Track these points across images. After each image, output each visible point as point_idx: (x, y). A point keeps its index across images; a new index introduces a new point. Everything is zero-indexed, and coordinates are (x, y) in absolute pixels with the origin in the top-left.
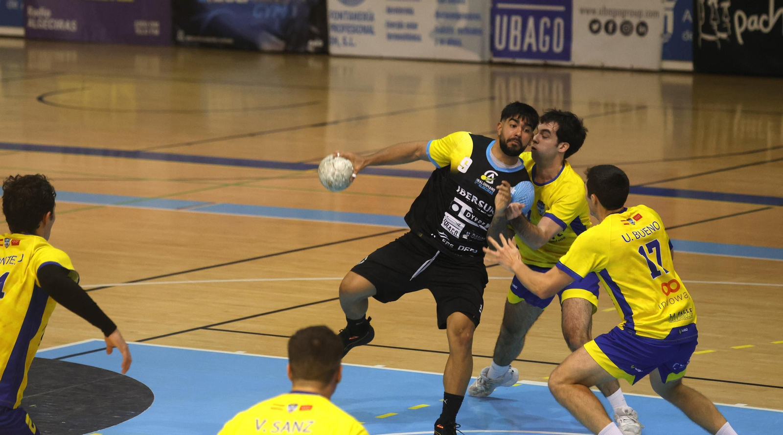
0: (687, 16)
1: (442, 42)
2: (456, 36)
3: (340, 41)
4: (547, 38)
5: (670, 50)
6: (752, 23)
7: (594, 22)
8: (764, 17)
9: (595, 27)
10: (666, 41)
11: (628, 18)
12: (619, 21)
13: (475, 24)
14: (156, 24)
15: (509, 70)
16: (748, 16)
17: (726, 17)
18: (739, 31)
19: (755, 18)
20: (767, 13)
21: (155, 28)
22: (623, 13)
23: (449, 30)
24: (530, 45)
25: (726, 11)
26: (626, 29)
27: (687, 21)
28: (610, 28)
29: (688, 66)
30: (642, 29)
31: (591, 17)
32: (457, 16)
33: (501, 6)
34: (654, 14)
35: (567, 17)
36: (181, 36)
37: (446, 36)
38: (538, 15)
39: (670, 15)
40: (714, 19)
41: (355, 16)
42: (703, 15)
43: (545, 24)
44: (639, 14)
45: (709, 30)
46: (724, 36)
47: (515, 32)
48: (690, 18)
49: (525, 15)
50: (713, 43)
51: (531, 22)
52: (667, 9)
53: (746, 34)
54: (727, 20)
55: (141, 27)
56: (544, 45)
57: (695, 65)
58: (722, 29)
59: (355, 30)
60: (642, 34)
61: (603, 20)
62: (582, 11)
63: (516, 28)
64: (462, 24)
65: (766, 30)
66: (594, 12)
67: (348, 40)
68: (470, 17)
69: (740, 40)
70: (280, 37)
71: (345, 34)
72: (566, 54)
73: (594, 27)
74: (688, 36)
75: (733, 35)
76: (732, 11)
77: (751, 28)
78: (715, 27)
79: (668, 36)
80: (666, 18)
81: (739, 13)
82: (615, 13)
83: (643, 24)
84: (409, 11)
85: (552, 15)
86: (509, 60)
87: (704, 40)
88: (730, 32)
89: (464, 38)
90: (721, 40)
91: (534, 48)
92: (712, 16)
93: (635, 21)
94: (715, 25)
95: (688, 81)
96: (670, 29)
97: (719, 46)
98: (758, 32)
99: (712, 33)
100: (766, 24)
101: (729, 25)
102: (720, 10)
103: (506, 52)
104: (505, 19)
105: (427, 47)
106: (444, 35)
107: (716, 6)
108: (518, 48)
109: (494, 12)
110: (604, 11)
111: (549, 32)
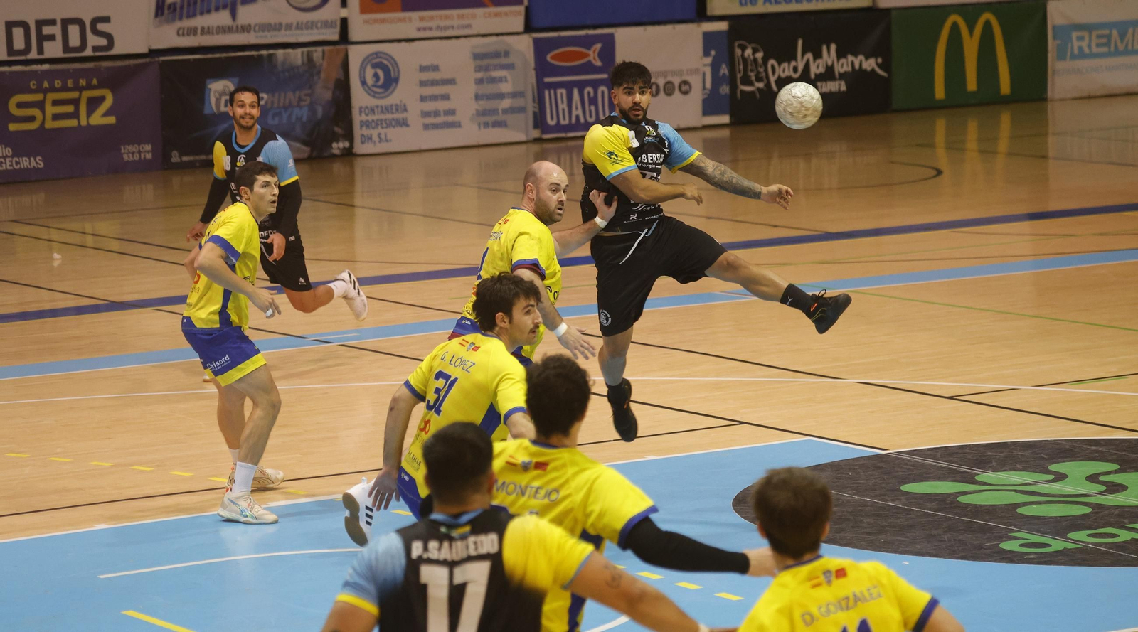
0: (724, 70)
1: (486, 125)
2: (500, 117)
3: (375, 138)
4: (593, 108)
5: (709, 107)
6: (784, 71)
8: (793, 63)
10: (706, 96)
11: (670, 78)
12: (661, 82)
13: (519, 102)
14: (148, 147)
15: (563, 144)
16: (779, 64)
17: (761, 67)
18: (772, 79)
19: (785, 65)
20: (795, 58)
21: (146, 151)
22: (665, 74)
23: (494, 112)
24: (577, 117)
25: (760, 61)
26: (669, 89)
27: (724, 74)
28: (654, 91)
29: (725, 119)
30: (685, 88)
32: (501, 96)
33: (547, 80)
34: (696, 71)
36: (175, 157)
37: (490, 119)
38: (581, 86)
39: (708, 71)
40: (752, 71)
41: (387, 109)
42: (741, 67)
43: (589, 93)
44: (680, 73)
45: (747, 81)
46: (761, 85)
47: (563, 106)
48: (726, 72)
49: (569, 86)
50: (752, 93)
51: (576, 92)
52: (705, 65)
53: (779, 81)
54: (761, 70)
55: (130, 153)
56: (591, 116)
57: (731, 117)
58: (759, 79)
59: (389, 124)
60: (686, 93)
63: (562, 102)
64: (506, 103)
65: (796, 76)
67: (383, 137)
68: (514, 95)
69: (774, 88)
70: (305, 143)
71: (379, 130)
74: (725, 89)
75: (768, 85)
76: (765, 60)
77: (783, 75)
78: (753, 78)
79: (708, 92)
80: (704, 74)
81: (772, 62)
83: (685, 82)
84: (446, 97)
85: (595, 84)
86: (563, 135)
87: (742, 92)
88: (765, 81)
89: (510, 118)
90: (759, 89)
91: (582, 120)
92: (749, 67)
93: (676, 81)
94: (752, 75)
95: (726, 133)
96: (708, 85)
97: (758, 95)
98: (789, 79)
99: (751, 84)
100: (795, 69)
101: (764, 74)
102: (755, 60)
103: (559, 128)
104: (552, 92)
105: (471, 133)
106: (488, 118)
107: (752, 57)
108: (567, 122)
109: (541, 87)
111: (593, 101)
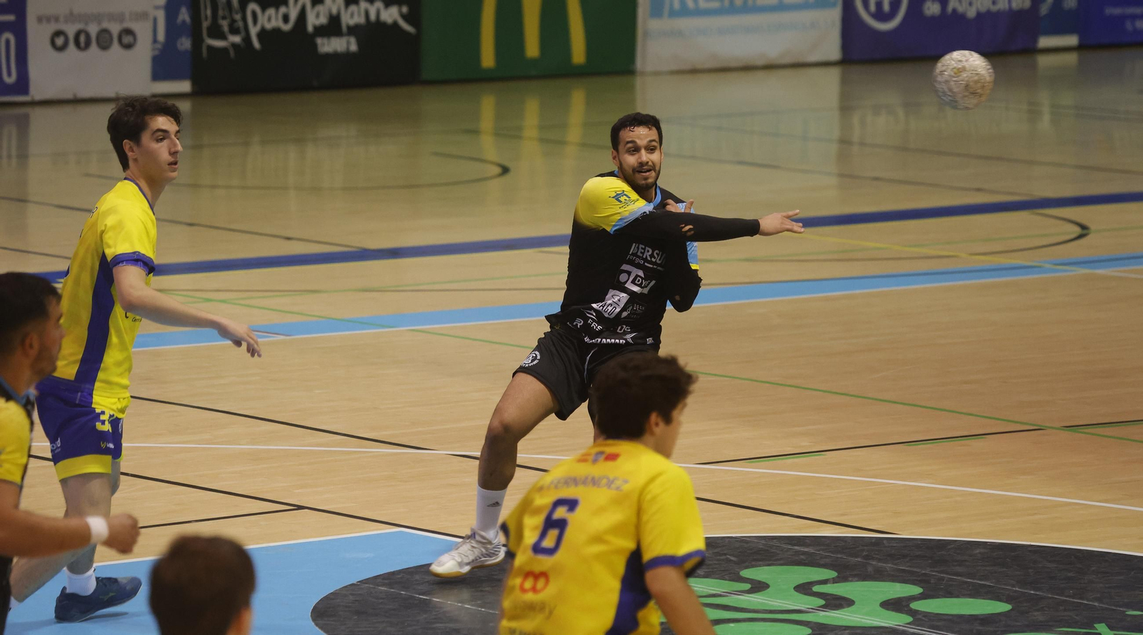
0: (184, 15)
5: (163, 67)
6: (269, 19)
7: (58, 33)
8: (283, 10)
9: (60, 41)
10: (157, 53)
11: (105, 25)
12: (93, 30)
16: (264, 9)
17: (237, 13)
18: (254, 31)
19: (271, 11)
20: (287, 4)
22: (98, 18)
26: (104, 41)
27: (184, 22)
28: (82, 42)
29: (185, 86)
30: (127, 39)
31: (53, 27)
34: (143, 16)
35: (19, 30)
39: (161, 16)
40: (224, 18)
42: (209, 12)
44: (120, 18)
45: (216, 32)
46: (236, 39)
48: (188, 19)
50: (225, 50)
52: (156, 8)
53: (263, 34)
54: (238, 17)
57: (194, 84)
58: (234, 31)
60: (128, 47)
61: (71, 30)
62: (39, 20)
65: (287, 28)
66: (57, 19)
69: (256, 44)
72: (22, 85)
73: (58, 42)
74: (185, 44)
75: (247, 39)
76: (244, 3)
77: (268, 26)
78: (226, 29)
79: (159, 46)
80: (155, 20)
81: (252, 6)
82: (86, 18)
83: (128, 32)
87: (210, 48)
88: (243, 34)
90: (234, 45)
92: (221, 13)
93: (115, 29)
94: (225, 24)
96: (161, 36)
97: (232, 53)
98: (277, 31)
99: (223, 37)
100: (286, 19)
101: (241, 24)
102: (229, 3)
110: (71, 17)
